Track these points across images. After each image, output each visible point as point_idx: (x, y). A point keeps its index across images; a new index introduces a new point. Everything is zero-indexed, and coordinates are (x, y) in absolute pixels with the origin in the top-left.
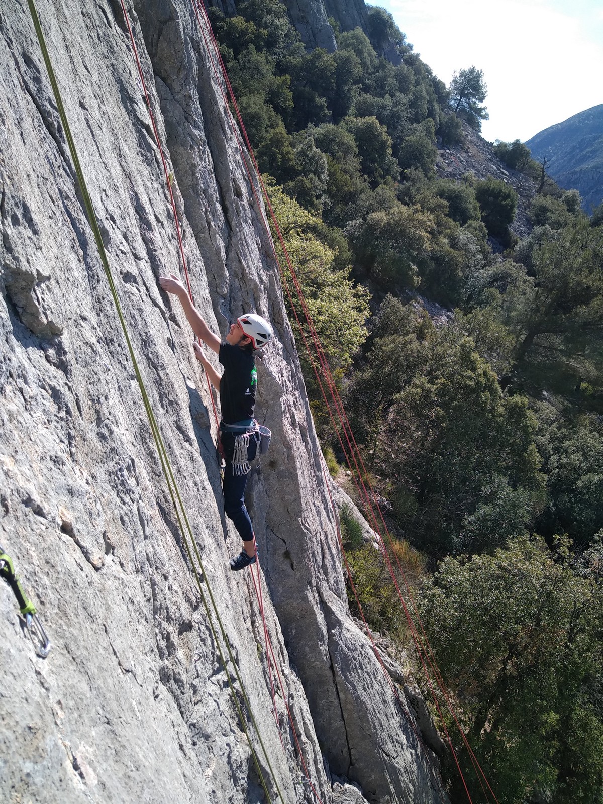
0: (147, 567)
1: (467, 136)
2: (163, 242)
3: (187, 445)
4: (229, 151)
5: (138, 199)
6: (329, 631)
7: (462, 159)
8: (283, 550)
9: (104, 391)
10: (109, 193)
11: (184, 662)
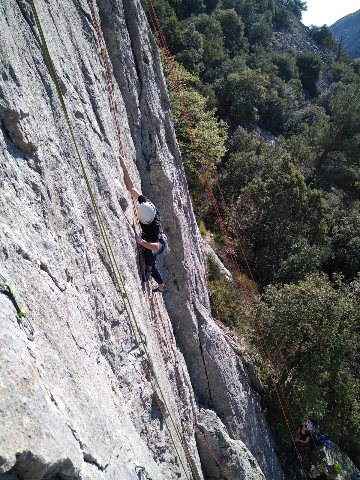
0: (92, 289)
1: (292, 22)
2: (100, 92)
3: (115, 218)
4: (141, 32)
5: (83, 64)
6: (199, 326)
7: (289, 38)
8: (173, 280)
9: (65, 185)
10: (65, 60)
11: (115, 343)
